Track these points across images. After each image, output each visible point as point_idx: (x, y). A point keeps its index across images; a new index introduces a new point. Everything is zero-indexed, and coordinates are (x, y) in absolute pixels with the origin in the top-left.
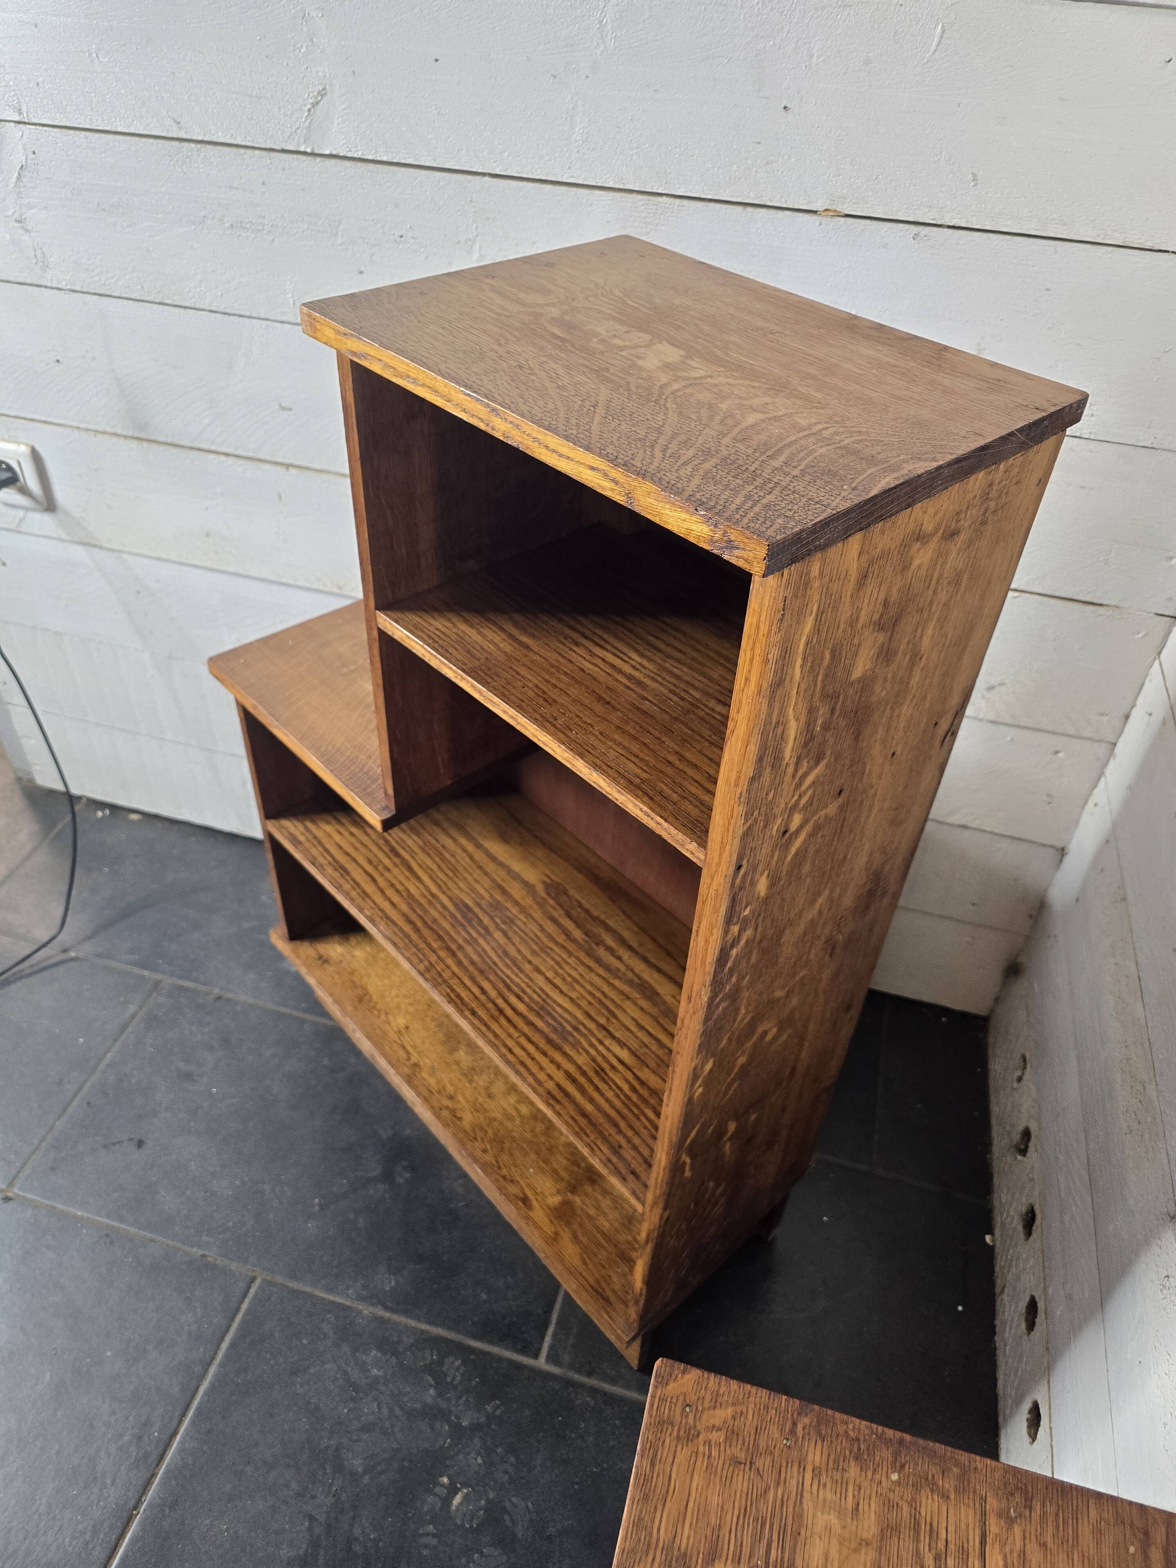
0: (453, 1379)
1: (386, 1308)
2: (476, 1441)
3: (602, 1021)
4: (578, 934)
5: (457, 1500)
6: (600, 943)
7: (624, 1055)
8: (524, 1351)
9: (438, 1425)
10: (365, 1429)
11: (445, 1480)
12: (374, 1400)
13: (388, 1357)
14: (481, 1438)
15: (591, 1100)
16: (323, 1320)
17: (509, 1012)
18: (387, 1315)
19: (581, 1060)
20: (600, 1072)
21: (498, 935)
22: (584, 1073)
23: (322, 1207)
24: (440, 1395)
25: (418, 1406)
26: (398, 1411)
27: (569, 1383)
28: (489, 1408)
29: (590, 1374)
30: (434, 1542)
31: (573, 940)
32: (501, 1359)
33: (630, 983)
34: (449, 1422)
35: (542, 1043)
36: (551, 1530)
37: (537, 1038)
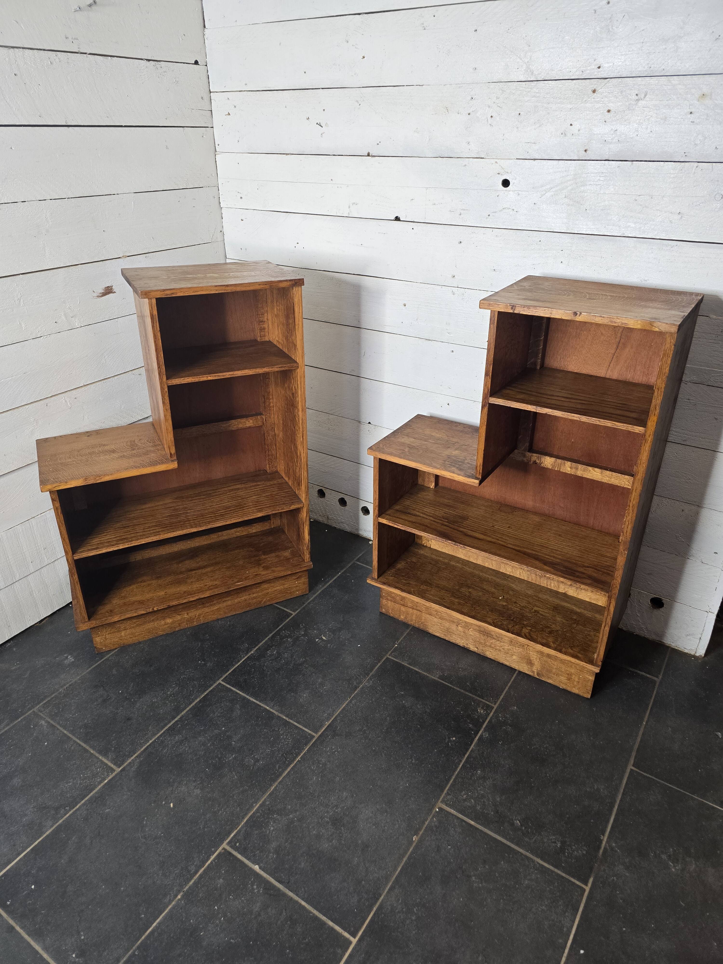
0: (288, 634)
1: (255, 647)
2: (309, 631)
3: (240, 498)
4: (203, 497)
5: (324, 638)
6: (210, 494)
7: (254, 497)
8: (288, 617)
9: (300, 639)
10: (292, 656)
11: (317, 640)
12: (284, 654)
13: (271, 649)
14: (310, 630)
15: (266, 505)
16: (249, 664)
17: (223, 513)
18: (257, 647)
19: (251, 504)
20: (257, 502)
21: (188, 511)
22: (256, 504)
23: (204, 660)
24: (291, 637)
25: (292, 643)
26: (290, 648)
27: (304, 608)
28: (301, 627)
29: (304, 603)
30: (333, 645)
31: (205, 498)
32: (288, 622)
33: (230, 492)
34: (301, 636)
35: (240, 510)
36: (342, 620)
37: (237, 510)
